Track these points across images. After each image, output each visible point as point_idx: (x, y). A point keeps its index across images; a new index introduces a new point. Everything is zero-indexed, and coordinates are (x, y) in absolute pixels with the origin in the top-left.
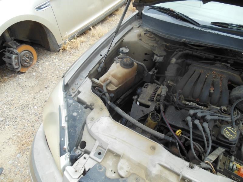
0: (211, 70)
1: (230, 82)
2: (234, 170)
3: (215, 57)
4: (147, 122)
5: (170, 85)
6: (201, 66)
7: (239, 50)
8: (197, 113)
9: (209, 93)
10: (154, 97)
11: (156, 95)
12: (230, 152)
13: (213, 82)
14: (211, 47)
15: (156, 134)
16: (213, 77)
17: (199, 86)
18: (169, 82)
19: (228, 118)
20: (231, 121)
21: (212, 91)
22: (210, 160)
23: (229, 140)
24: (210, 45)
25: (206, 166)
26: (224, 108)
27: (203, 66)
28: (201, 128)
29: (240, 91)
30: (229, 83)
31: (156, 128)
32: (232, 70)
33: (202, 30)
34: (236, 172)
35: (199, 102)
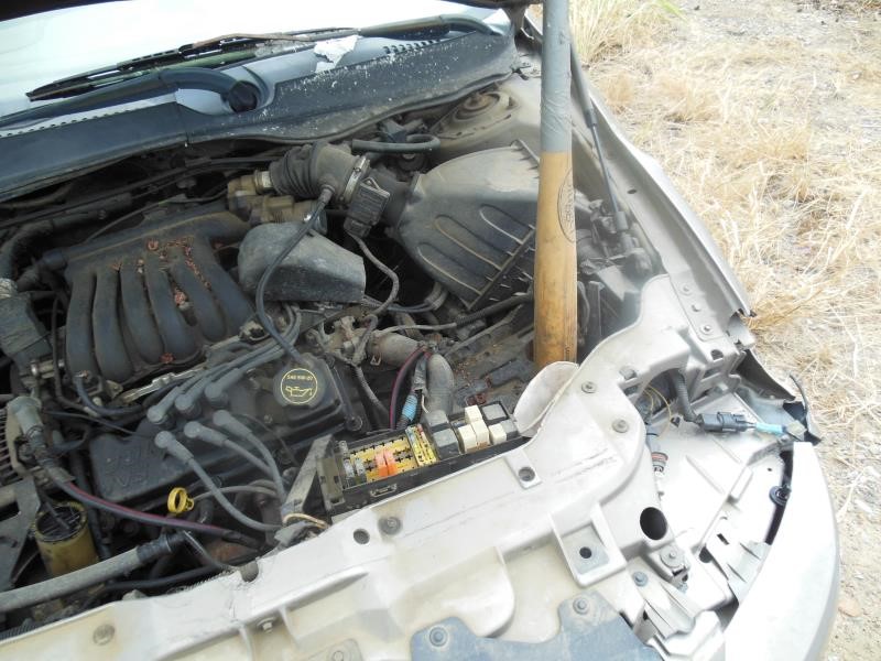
0: (142, 244)
1: (219, 242)
2: (363, 475)
3: (134, 192)
4: (49, 559)
5: (45, 377)
6: (101, 250)
7: (171, 142)
8: (173, 406)
9: (181, 317)
10: (8, 460)
11: (11, 446)
12: (349, 429)
13: (169, 275)
14: (82, 173)
15: (105, 569)
16: (162, 261)
17: (137, 317)
18: (34, 370)
19: (269, 351)
20: (282, 351)
21: (184, 306)
22: (295, 504)
23: (311, 405)
24: (75, 171)
25: (293, 531)
26: (250, 327)
27: (110, 248)
28: (216, 438)
29: (252, 254)
30: (218, 246)
31: (105, 549)
32: (201, 207)
33: (15, 132)
34: (371, 477)
35: (177, 362)
